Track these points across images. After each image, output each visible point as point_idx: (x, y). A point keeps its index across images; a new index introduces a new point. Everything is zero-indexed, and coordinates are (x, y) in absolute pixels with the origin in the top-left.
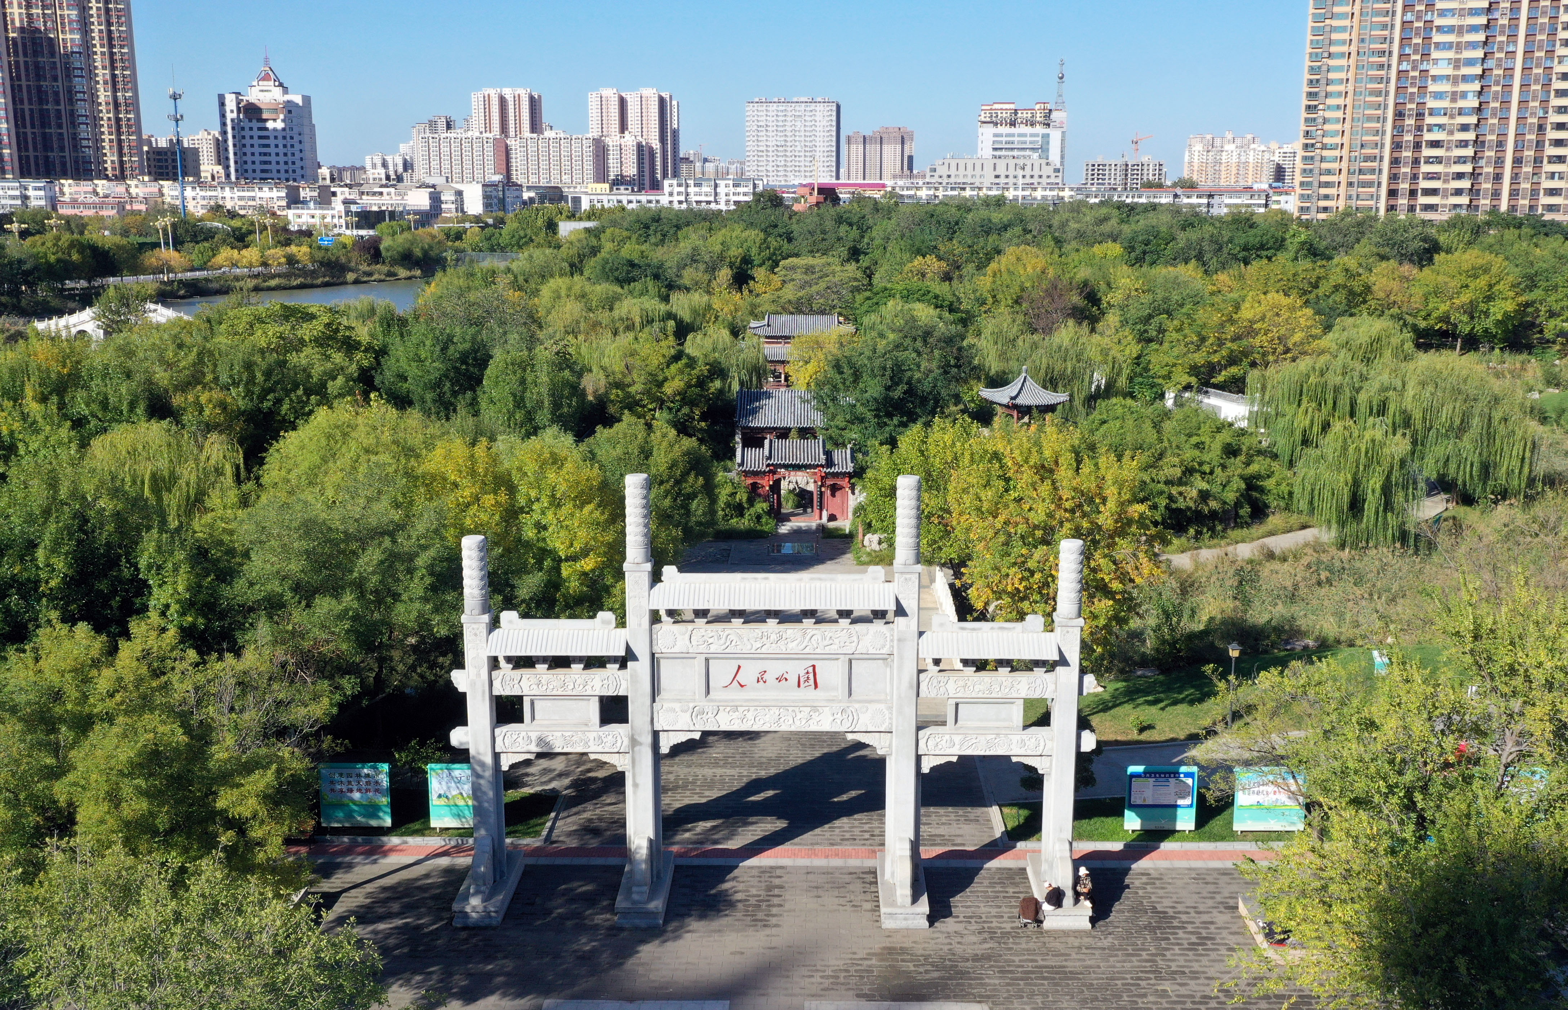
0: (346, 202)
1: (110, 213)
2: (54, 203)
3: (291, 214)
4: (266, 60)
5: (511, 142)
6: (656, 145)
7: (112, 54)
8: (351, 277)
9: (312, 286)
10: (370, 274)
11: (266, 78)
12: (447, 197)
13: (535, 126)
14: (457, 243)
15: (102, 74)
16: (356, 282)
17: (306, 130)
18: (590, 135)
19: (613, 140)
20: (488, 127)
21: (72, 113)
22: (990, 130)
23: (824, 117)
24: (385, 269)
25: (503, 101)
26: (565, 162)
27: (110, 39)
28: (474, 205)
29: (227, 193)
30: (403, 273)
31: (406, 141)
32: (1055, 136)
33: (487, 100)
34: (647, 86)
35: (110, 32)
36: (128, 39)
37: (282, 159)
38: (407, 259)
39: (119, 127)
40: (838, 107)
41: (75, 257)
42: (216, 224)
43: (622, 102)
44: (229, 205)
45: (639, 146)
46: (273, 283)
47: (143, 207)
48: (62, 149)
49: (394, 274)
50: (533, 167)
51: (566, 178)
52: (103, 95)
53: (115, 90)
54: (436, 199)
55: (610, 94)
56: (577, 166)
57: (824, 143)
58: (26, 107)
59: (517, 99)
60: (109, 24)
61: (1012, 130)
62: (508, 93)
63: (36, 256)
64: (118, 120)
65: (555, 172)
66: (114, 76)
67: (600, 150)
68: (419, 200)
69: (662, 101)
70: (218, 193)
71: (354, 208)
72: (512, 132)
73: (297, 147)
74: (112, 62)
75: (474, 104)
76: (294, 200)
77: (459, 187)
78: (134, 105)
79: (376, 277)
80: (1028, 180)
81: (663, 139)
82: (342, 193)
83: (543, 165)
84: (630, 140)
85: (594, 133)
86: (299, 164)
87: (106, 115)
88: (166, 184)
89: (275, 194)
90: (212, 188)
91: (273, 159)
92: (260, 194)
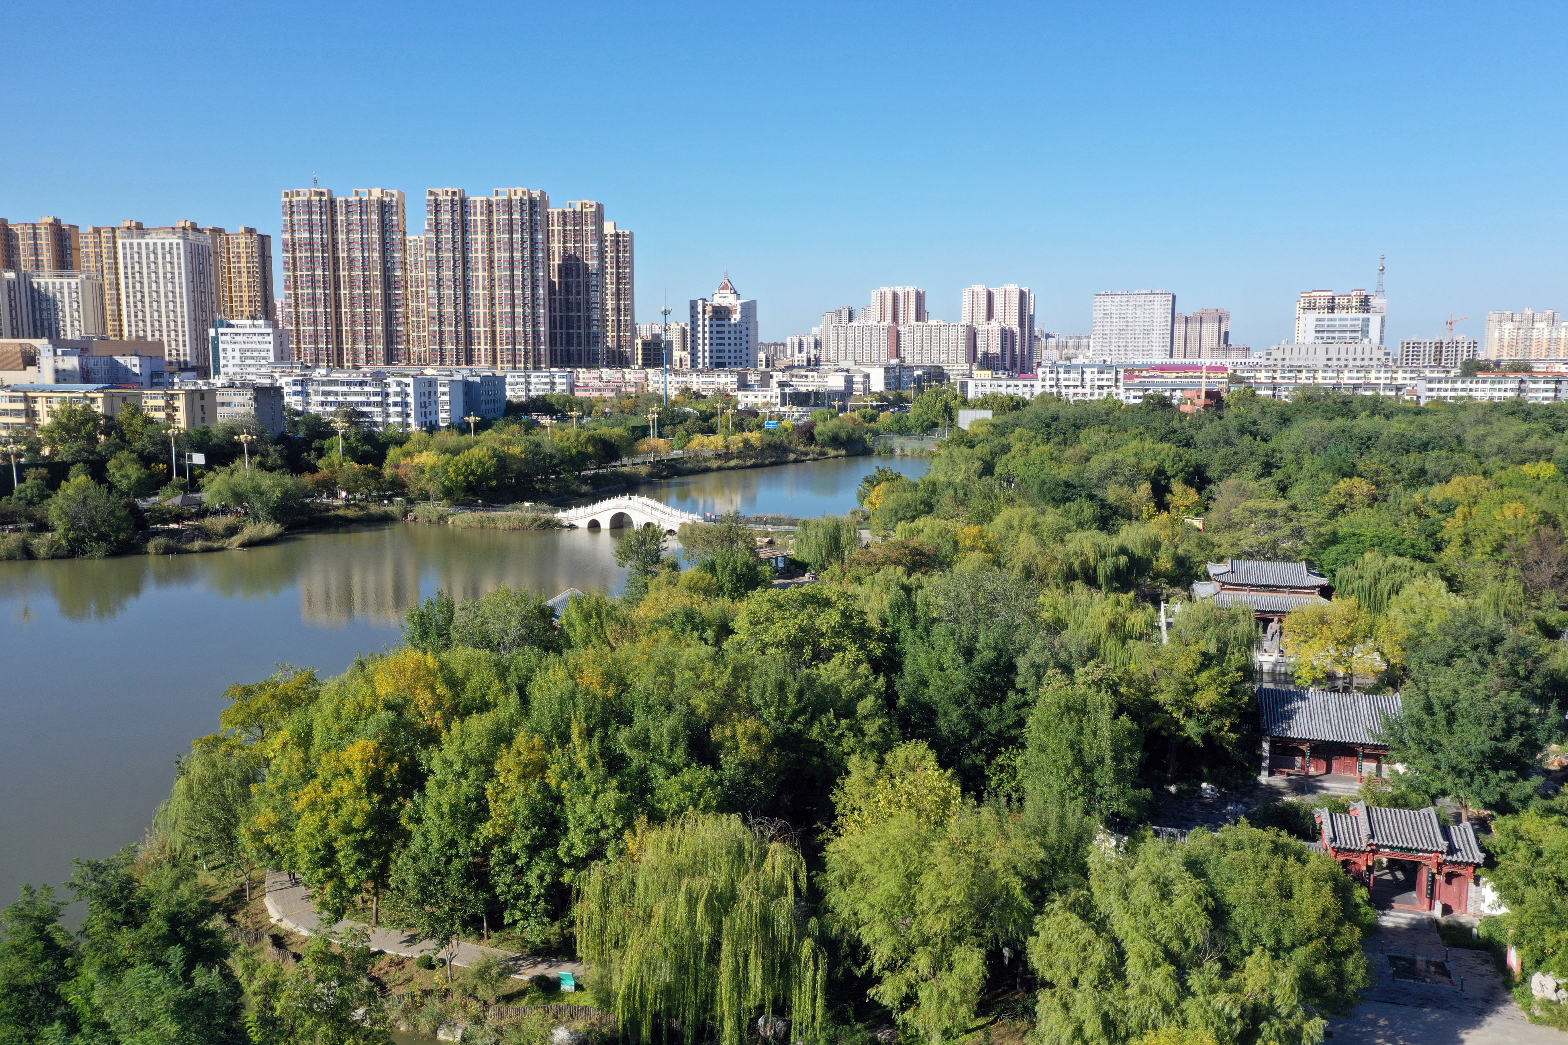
0: (782, 384)
1: (609, 394)
2: (572, 387)
3: (740, 395)
4: (726, 274)
5: (901, 328)
6: (1016, 329)
7: (618, 273)
8: (792, 457)
9: (763, 466)
10: (806, 454)
11: (725, 287)
12: (858, 379)
13: (920, 315)
14: (872, 424)
15: (611, 288)
16: (796, 461)
17: (752, 326)
18: (964, 323)
19: (982, 327)
20: (883, 317)
21: (588, 318)
22: (1312, 316)
23: (1161, 307)
24: (817, 449)
25: (895, 296)
26: (943, 344)
27: (618, 262)
28: (878, 384)
29: (694, 378)
30: (832, 452)
31: (817, 325)
32: (1375, 321)
33: (883, 296)
34: (1010, 282)
35: (618, 257)
36: (630, 263)
37: (732, 348)
38: (835, 441)
39: (619, 326)
40: (1174, 297)
41: (590, 449)
42: (688, 409)
43: (990, 296)
44: (695, 388)
45: (1004, 332)
46: (733, 463)
47: (633, 390)
48: (579, 344)
49: (824, 454)
50: (917, 349)
51: (943, 357)
52: (610, 303)
53: (618, 299)
54: (849, 381)
55: (981, 289)
56: (952, 347)
57: (1161, 326)
58: (558, 314)
59: (907, 295)
60: (618, 251)
61: (1331, 316)
62: (900, 290)
63: (562, 451)
64: (619, 321)
65: (935, 352)
66: (618, 289)
67: (972, 335)
68: (836, 382)
69: (1022, 294)
70: (687, 379)
71: (788, 390)
72: (901, 321)
73: (745, 339)
74: (618, 278)
75: (873, 299)
76: (743, 384)
77: (866, 370)
78: (630, 310)
79: (811, 456)
80: (1359, 363)
81: (1021, 324)
82: (778, 376)
83: (926, 346)
84: (995, 326)
85: (966, 321)
86: (745, 351)
87: (611, 317)
88: (650, 371)
89: (729, 379)
90: (684, 374)
91: (726, 348)
92: (718, 380)
